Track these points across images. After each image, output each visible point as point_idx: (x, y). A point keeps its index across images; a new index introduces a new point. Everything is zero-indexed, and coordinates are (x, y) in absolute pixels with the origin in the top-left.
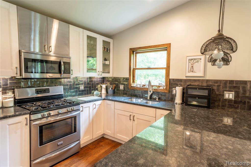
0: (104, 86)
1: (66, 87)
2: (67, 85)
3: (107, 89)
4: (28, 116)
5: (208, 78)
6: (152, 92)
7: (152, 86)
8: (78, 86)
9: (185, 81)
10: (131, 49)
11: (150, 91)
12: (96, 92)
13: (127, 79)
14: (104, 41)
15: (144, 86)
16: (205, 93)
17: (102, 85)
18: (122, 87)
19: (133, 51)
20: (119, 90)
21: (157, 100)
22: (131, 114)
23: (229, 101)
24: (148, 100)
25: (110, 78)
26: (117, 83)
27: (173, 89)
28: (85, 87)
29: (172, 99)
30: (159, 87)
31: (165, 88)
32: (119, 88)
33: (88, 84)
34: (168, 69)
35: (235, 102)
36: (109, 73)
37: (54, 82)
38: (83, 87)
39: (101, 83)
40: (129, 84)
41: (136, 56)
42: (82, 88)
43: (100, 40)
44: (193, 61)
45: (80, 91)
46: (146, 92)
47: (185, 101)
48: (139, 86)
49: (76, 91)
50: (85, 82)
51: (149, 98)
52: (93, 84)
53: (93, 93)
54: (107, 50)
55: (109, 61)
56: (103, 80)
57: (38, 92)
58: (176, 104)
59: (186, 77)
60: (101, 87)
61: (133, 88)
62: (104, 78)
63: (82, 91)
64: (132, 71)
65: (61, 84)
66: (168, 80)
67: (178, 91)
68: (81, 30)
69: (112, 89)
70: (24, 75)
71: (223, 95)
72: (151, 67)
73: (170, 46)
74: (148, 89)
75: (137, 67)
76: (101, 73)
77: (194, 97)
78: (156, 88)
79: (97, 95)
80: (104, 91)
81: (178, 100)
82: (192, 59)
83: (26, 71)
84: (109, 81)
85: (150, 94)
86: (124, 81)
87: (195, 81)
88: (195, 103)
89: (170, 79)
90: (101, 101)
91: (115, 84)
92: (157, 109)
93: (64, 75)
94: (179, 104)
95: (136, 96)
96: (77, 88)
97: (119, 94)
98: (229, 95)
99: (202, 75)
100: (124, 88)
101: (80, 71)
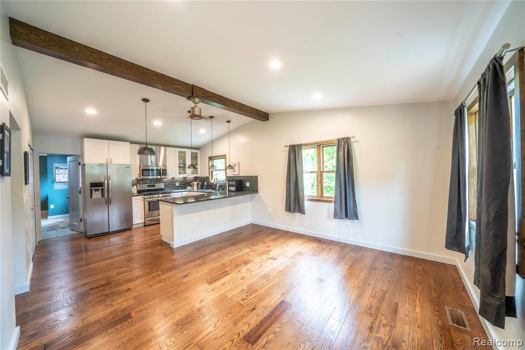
0: (195, 183)
2: (167, 183)
3: (198, 185)
4: (143, 196)
5: (241, 175)
6: (219, 186)
7: (219, 181)
8: (175, 183)
9: (232, 177)
10: (209, 157)
12: (188, 188)
13: (208, 178)
14: (192, 153)
15: (216, 182)
16: (234, 183)
18: (205, 183)
19: (211, 158)
20: (204, 185)
24: (217, 191)
25: (199, 177)
26: (203, 180)
28: (180, 184)
31: (224, 182)
33: (183, 182)
34: (226, 170)
35: (249, 187)
36: (198, 174)
37: (159, 181)
39: (194, 181)
40: (209, 181)
42: (177, 184)
43: (189, 153)
46: (216, 186)
48: (214, 182)
49: (173, 187)
50: (180, 181)
51: (217, 189)
52: (187, 182)
54: (195, 158)
56: (196, 179)
57: (148, 186)
59: (233, 175)
61: (211, 183)
62: (196, 178)
63: (177, 187)
64: (211, 172)
65: (162, 182)
66: (226, 178)
68: (174, 148)
69: (200, 185)
70: (141, 178)
71: (246, 185)
72: (220, 169)
73: (226, 156)
76: (190, 174)
78: (221, 182)
80: (195, 187)
81: (227, 189)
82: (234, 164)
83: (143, 176)
84: (199, 180)
87: (236, 177)
93: (162, 177)
96: (174, 185)
97: (204, 189)
98: (248, 184)
99: (238, 173)
100: (207, 184)
101: (173, 174)
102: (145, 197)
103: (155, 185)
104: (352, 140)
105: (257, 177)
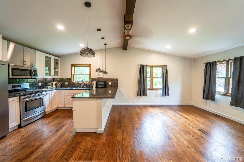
0: (54, 83)
2: (31, 83)
4: (19, 97)
5: (104, 78)
6: (83, 84)
7: (84, 82)
8: (37, 83)
9: (97, 79)
10: (71, 65)
12: (49, 87)
13: (70, 79)
14: (55, 59)
15: (80, 82)
16: (103, 83)
17: (52, 83)
18: (66, 83)
19: (73, 66)
20: (65, 85)
21: (86, 87)
22: (74, 94)
23: (110, 85)
24: (82, 88)
25: (58, 78)
26: (63, 81)
27: (92, 82)
28: (42, 84)
29: (92, 86)
30: (87, 82)
31: (89, 82)
32: (65, 84)
33: (44, 82)
34: (90, 74)
35: (112, 85)
36: (58, 76)
38: (41, 84)
39: (52, 82)
40: (71, 81)
41: (74, 68)
42: (40, 84)
45: (39, 86)
46: (81, 85)
47: (97, 87)
48: (77, 82)
49: (37, 86)
50: (42, 81)
51: (82, 87)
52: (47, 82)
53: (47, 87)
54: (57, 64)
55: (57, 70)
56: (53, 80)
57: (14, 86)
58: (94, 88)
59: (97, 78)
61: (73, 83)
62: (53, 79)
63: (40, 86)
64: (73, 75)
65: (27, 82)
67: (94, 83)
68: (42, 53)
69: (60, 85)
70: (11, 77)
71: (109, 83)
72: (83, 73)
73: (91, 66)
74: (81, 83)
75: (75, 73)
76: (53, 76)
77: (99, 84)
78: (85, 82)
79: (50, 88)
80: (54, 86)
81: (94, 86)
83: (13, 75)
84: (58, 80)
85: (82, 85)
86: (68, 80)
87: (100, 79)
88: (100, 87)
89: (91, 79)
90: (55, 90)
91: (62, 82)
95: (75, 87)
96: (37, 84)
97: (65, 87)
98: (110, 83)
99: (102, 77)
100: (68, 83)
101: (41, 75)
102: (21, 98)
103: (20, 85)
104: (167, 66)
105: (117, 80)
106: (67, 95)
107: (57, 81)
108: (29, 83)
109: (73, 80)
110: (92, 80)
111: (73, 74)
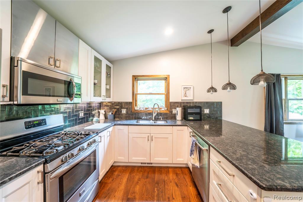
0: (102, 112)
1: (65, 115)
2: (66, 112)
5: (195, 101)
7: (156, 108)
8: (77, 113)
9: (181, 103)
10: (133, 76)
11: (155, 113)
12: (95, 119)
13: (130, 103)
14: (107, 65)
15: (147, 108)
16: (198, 111)
17: (99, 111)
18: (124, 111)
20: (120, 114)
21: (161, 119)
23: (207, 114)
25: (109, 102)
26: (118, 107)
27: (173, 109)
28: (84, 114)
29: (174, 117)
30: (161, 109)
31: (166, 109)
32: (121, 112)
33: (87, 110)
34: (168, 95)
35: (210, 115)
36: (109, 97)
38: (83, 113)
39: (99, 109)
40: (132, 107)
41: (137, 83)
42: (82, 115)
43: (104, 64)
44: (185, 89)
45: (79, 119)
46: (151, 114)
47: (184, 118)
48: (142, 109)
49: (76, 119)
50: (85, 108)
51: (153, 119)
52: (91, 110)
53: (92, 120)
54: (108, 74)
55: (109, 86)
56: (100, 105)
58: (178, 120)
59: (182, 100)
60: (99, 112)
61: (137, 111)
62: (101, 103)
63: (82, 118)
64: (134, 95)
65: (57, 112)
66: (169, 103)
67: (179, 111)
69: (112, 114)
72: (153, 93)
73: (169, 77)
74: (152, 111)
75: (138, 93)
76: (105, 98)
77: (192, 114)
78: (159, 110)
79: (96, 122)
80: (102, 117)
81: (179, 117)
82: (185, 88)
83: (25, 92)
84: (107, 106)
85: (154, 115)
86: (127, 105)
87: (188, 103)
88: (191, 118)
89: (170, 102)
90: (112, 128)
91: (115, 108)
92: (173, 127)
94: (180, 121)
96: (76, 115)
98: (207, 111)
99: (192, 99)
100: (127, 112)
101: (87, 96)
102: (50, 167)
103: (45, 119)
105: (221, 103)
106: (133, 137)
107: (106, 108)
108: (62, 113)
109: (136, 106)
110: (172, 105)
111: (136, 94)
